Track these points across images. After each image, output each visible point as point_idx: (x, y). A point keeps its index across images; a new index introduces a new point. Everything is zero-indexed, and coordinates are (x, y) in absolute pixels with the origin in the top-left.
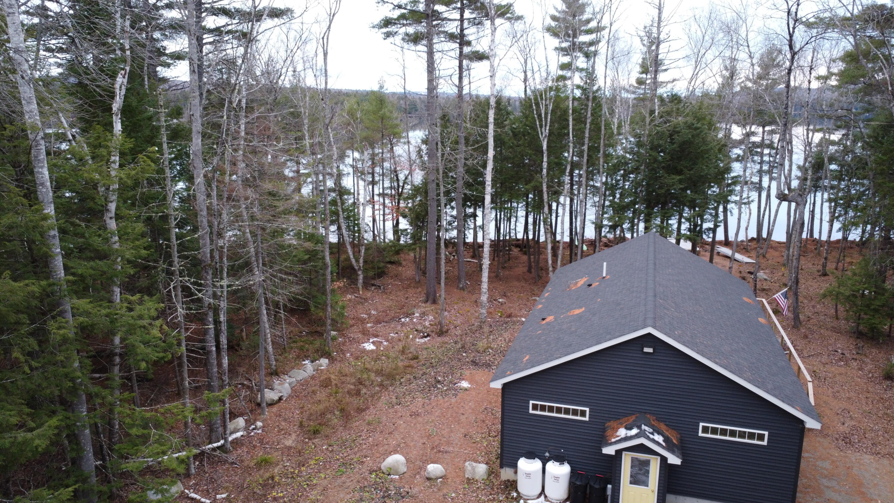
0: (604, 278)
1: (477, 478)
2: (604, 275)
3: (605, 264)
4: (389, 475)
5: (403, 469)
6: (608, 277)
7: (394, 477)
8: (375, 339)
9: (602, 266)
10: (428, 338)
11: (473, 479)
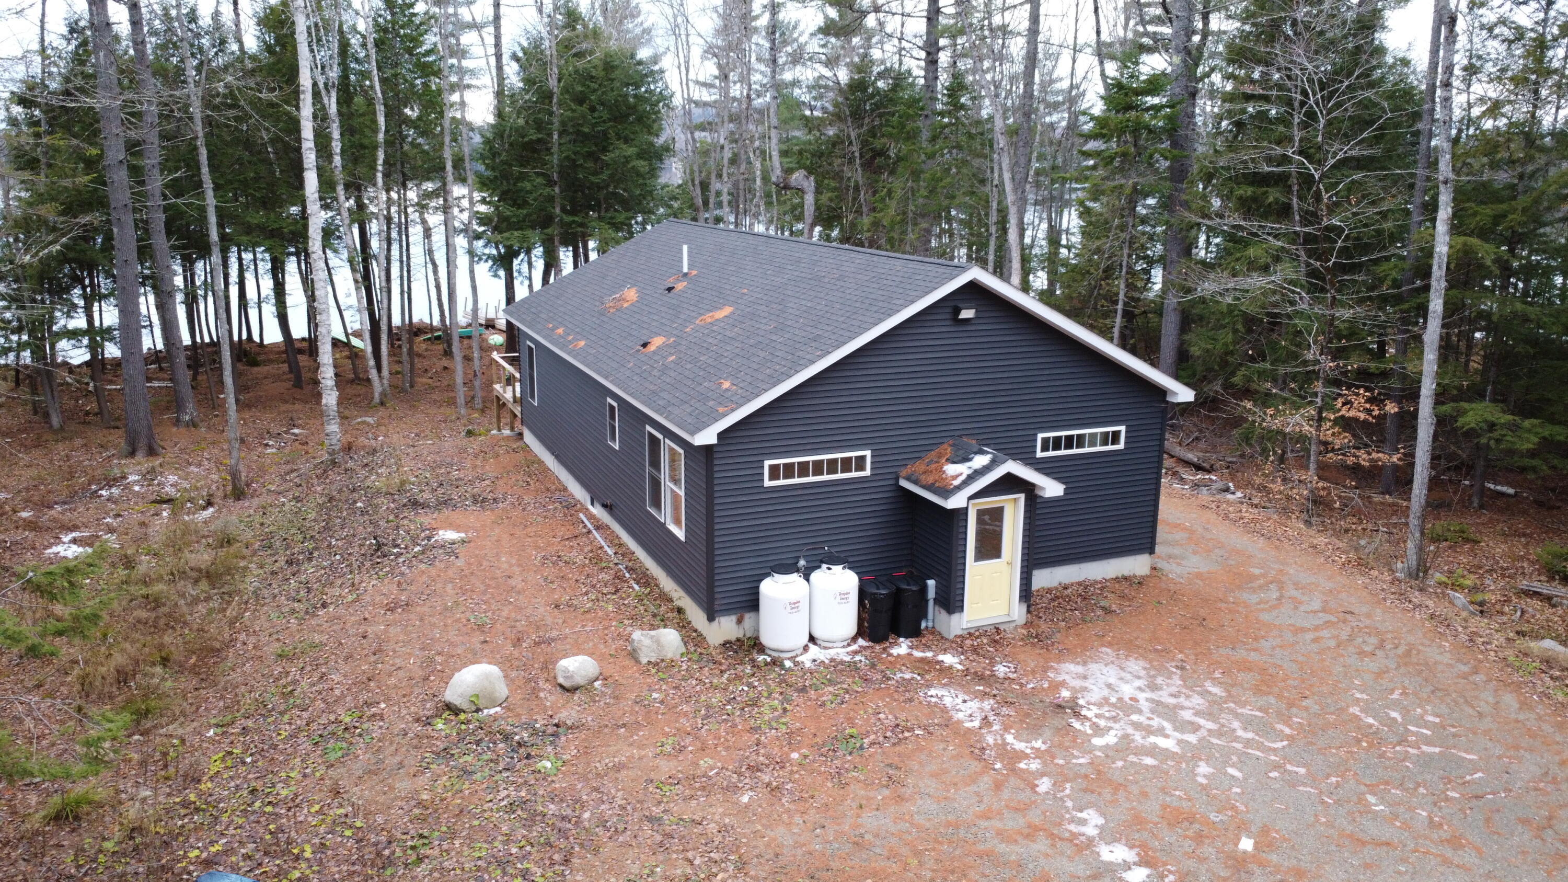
0: (686, 274)
1: (670, 655)
2: (685, 270)
3: (685, 248)
4: (478, 710)
5: (502, 690)
6: (694, 272)
7: (492, 711)
8: (74, 534)
9: (681, 250)
10: (211, 510)
11: (663, 660)
